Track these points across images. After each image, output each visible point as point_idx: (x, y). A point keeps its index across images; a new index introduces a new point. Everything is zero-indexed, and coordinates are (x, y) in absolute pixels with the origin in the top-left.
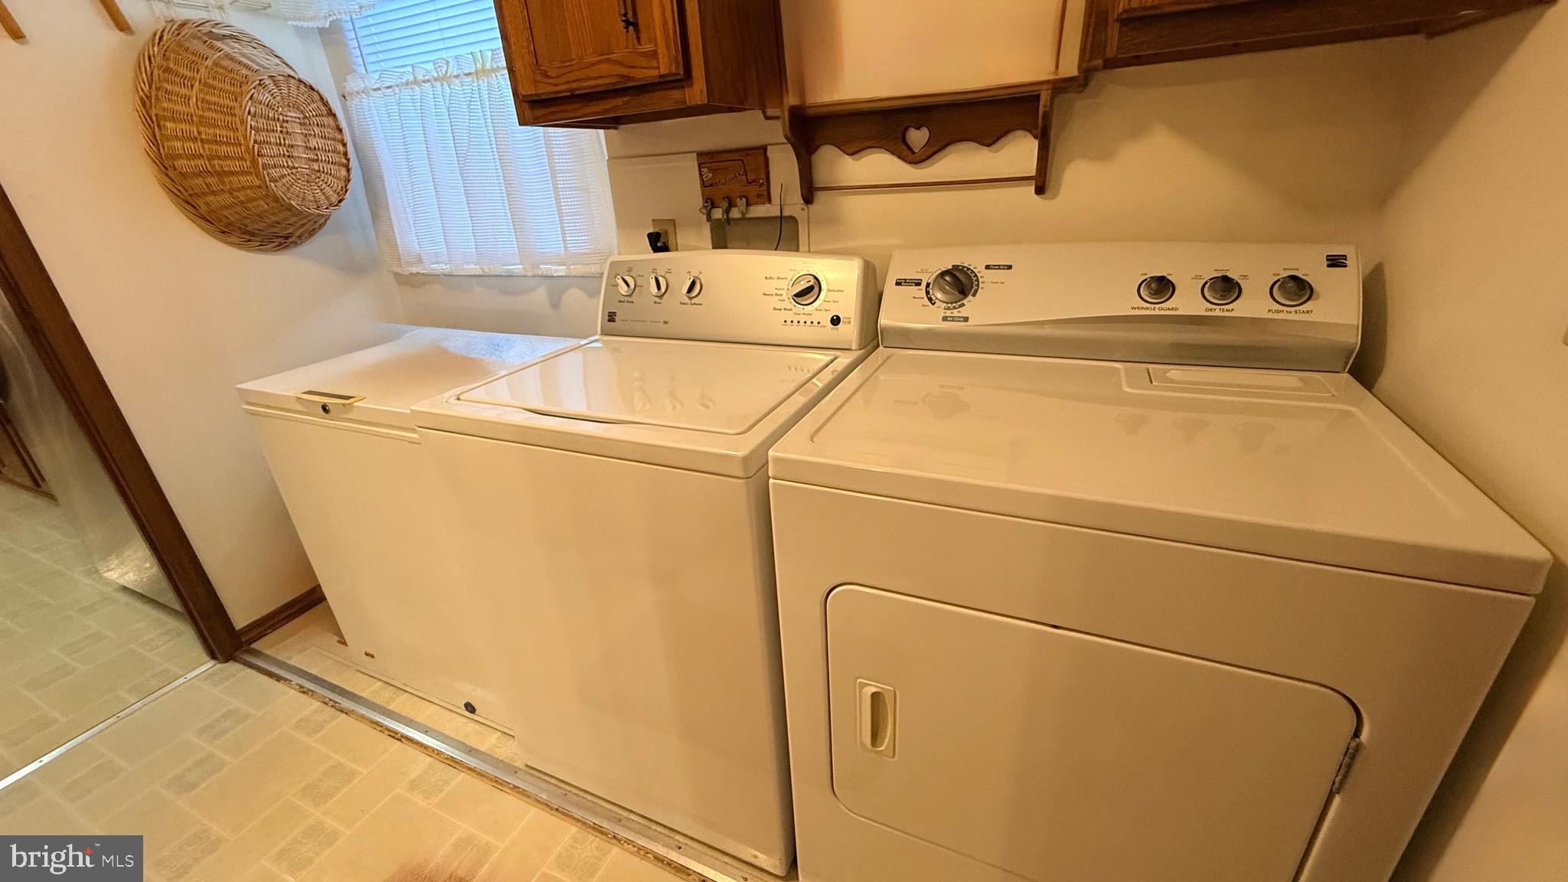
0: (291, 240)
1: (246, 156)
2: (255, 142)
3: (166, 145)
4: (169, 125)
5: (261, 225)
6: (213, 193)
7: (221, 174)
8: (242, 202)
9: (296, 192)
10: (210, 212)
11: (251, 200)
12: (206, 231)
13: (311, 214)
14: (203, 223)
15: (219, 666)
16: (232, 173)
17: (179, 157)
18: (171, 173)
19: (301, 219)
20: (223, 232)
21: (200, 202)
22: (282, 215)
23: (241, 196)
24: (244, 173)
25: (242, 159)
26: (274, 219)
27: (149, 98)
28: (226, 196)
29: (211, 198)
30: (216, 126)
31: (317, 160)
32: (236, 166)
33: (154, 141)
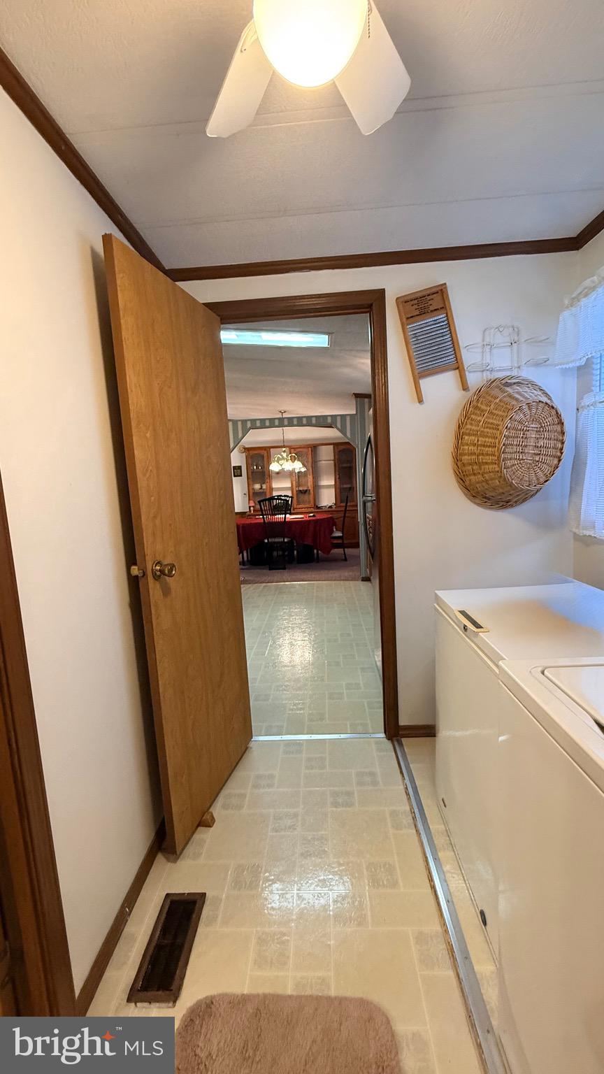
0: (509, 504)
1: (497, 454)
2: (504, 445)
3: (462, 448)
4: (466, 437)
5: (493, 494)
6: (474, 474)
7: (480, 464)
8: (487, 481)
9: (518, 475)
10: (471, 485)
11: (492, 479)
12: (465, 494)
13: (523, 489)
14: (466, 491)
15: (385, 739)
16: (486, 463)
17: (465, 455)
18: (459, 464)
19: (518, 492)
20: (474, 496)
21: (467, 479)
22: (506, 489)
23: (487, 476)
24: (492, 463)
25: (494, 455)
26: (501, 491)
27: (462, 424)
28: (480, 476)
29: (472, 477)
30: (487, 437)
31: (540, 454)
32: (489, 459)
33: (457, 447)
